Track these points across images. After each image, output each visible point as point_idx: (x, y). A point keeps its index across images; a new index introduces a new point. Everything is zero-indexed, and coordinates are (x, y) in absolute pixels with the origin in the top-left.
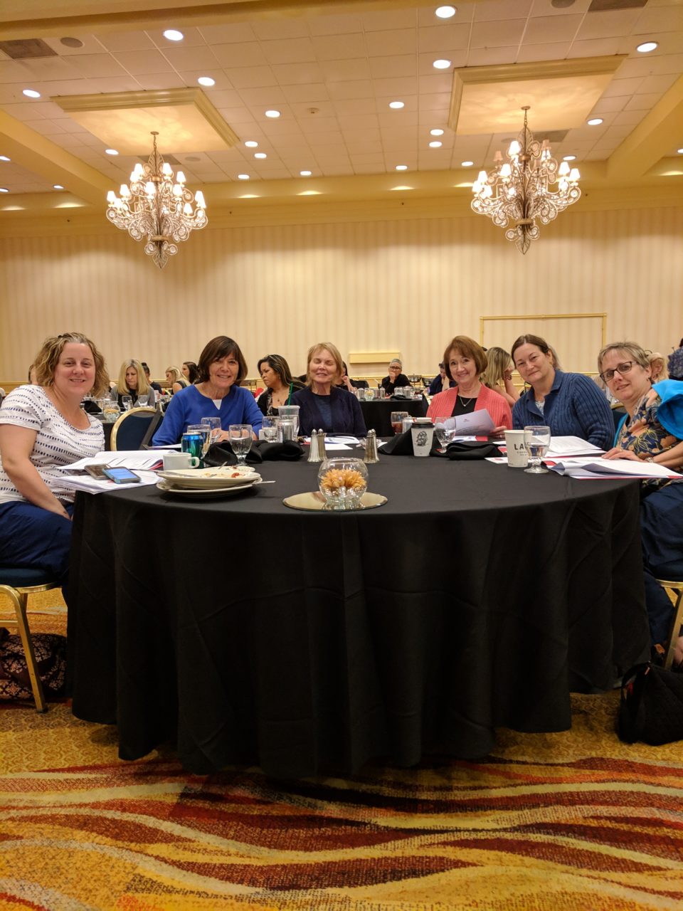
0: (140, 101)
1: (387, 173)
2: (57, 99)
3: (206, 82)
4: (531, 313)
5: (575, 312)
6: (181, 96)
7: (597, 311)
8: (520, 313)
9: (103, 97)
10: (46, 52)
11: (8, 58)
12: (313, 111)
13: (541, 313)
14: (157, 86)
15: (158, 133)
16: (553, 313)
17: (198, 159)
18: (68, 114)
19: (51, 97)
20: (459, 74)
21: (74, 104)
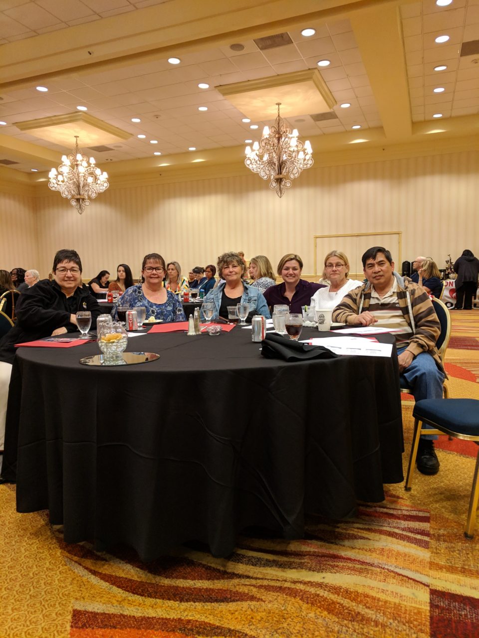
2: (16, 124)
3: (82, 108)
4: (349, 232)
5: (379, 231)
7: (395, 230)
8: (341, 233)
9: (36, 121)
13: (356, 232)
15: (78, 137)
16: (363, 232)
17: (121, 147)
18: (24, 132)
19: (13, 124)
20: (218, 90)
21: (24, 126)
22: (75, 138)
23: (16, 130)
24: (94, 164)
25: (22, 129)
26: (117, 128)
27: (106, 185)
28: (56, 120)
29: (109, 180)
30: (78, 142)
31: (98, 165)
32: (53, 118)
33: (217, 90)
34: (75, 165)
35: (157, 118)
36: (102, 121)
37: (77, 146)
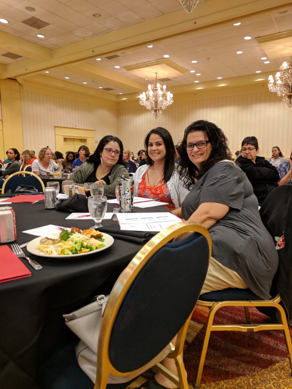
0: (148, 65)
1: (253, 74)
2: (125, 67)
3: (166, 56)
6: (159, 62)
9: (137, 65)
10: (118, 56)
11: (108, 59)
12: (208, 59)
14: (152, 59)
15: (157, 73)
17: (177, 78)
18: (128, 71)
19: (123, 67)
20: (257, 40)
21: (129, 68)
22: (156, 74)
23: (125, 70)
24: (165, 89)
25: (128, 70)
26: (181, 67)
27: (171, 101)
28: (148, 64)
29: (173, 98)
30: (157, 77)
31: (168, 90)
32: (147, 63)
33: (255, 40)
34: (155, 90)
35: (208, 60)
36: (174, 63)
37: (156, 78)
